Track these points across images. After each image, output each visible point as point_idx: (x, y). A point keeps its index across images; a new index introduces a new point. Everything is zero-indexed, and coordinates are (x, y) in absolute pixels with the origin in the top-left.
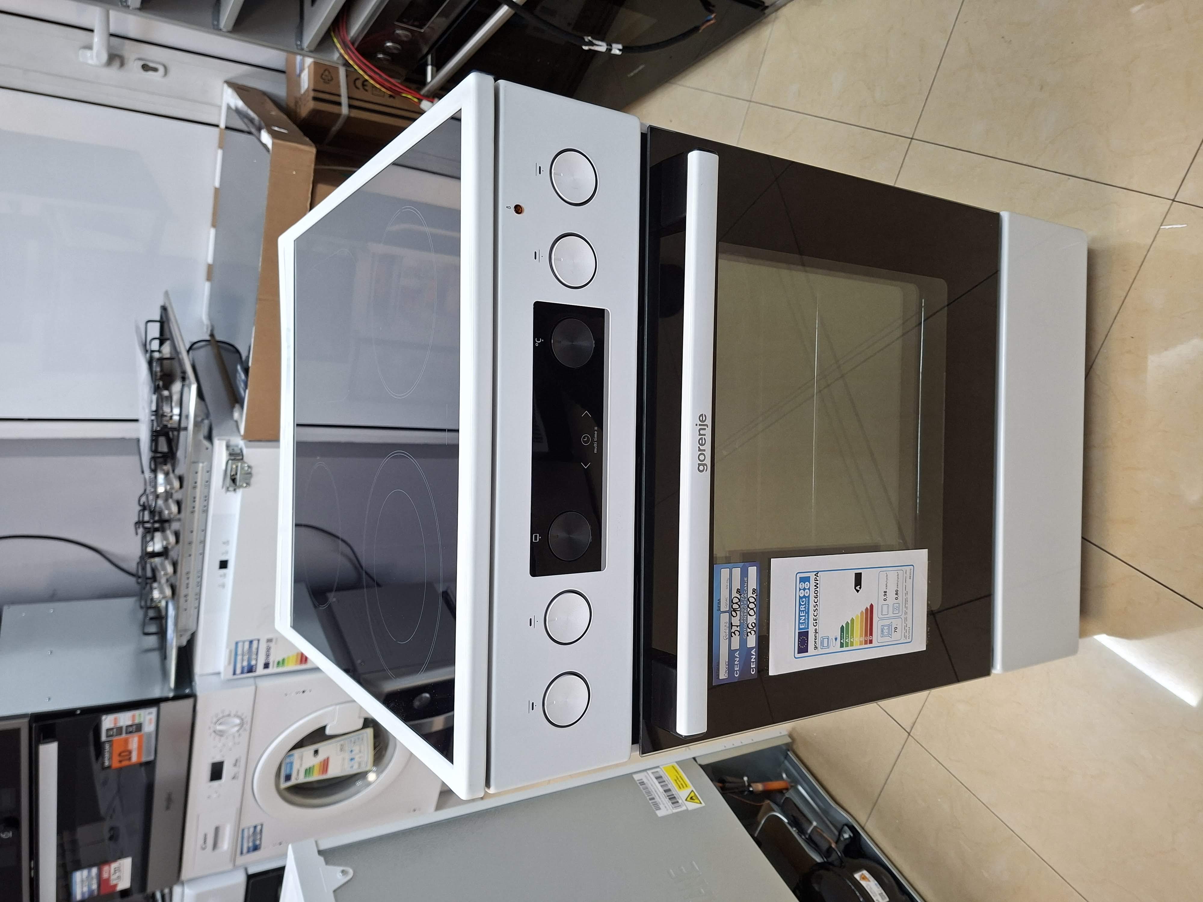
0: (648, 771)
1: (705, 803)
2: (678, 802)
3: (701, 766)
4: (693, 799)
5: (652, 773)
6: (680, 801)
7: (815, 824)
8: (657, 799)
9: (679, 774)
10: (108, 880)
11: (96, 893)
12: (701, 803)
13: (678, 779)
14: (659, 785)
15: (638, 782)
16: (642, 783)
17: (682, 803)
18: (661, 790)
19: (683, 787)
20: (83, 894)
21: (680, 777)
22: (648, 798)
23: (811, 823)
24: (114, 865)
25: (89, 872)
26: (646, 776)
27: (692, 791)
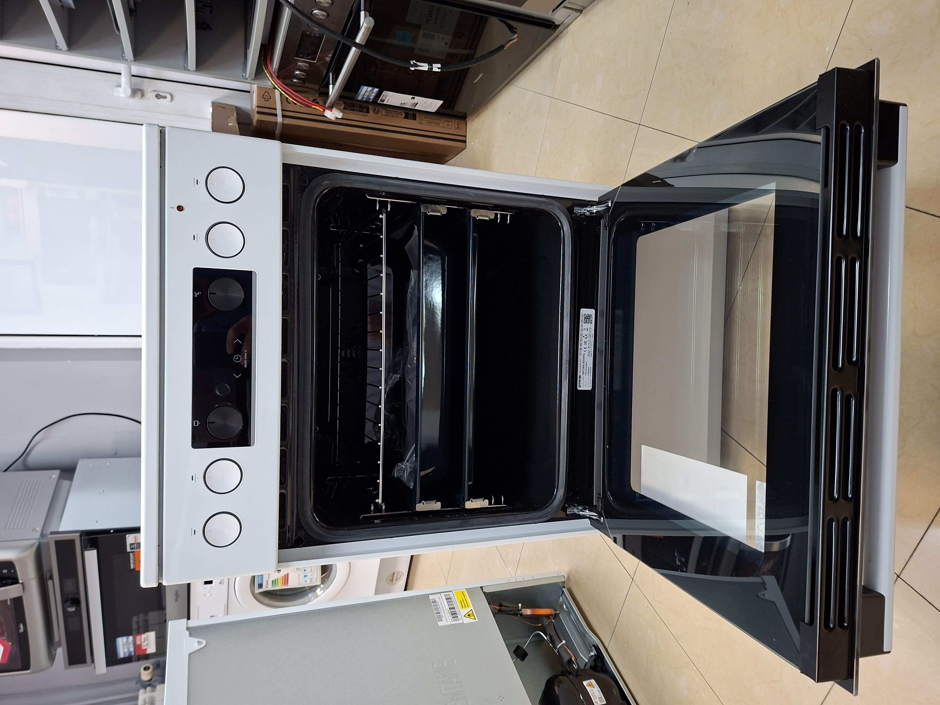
0: (441, 594)
1: (478, 619)
2: (458, 617)
3: (484, 593)
4: (470, 616)
5: (444, 595)
6: (459, 616)
7: (564, 642)
8: (442, 614)
9: (465, 597)
10: (140, 646)
11: (133, 654)
12: (475, 619)
13: (463, 600)
14: (446, 604)
15: (431, 601)
16: (435, 602)
17: (460, 618)
18: (447, 607)
19: (465, 607)
20: (125, 653)
21: (465, 599)
22: (435, 612)
23: (562, 642)
24: (143, 636)
25: (127, 639)
26: (439, 597)
27: (472, 610)
